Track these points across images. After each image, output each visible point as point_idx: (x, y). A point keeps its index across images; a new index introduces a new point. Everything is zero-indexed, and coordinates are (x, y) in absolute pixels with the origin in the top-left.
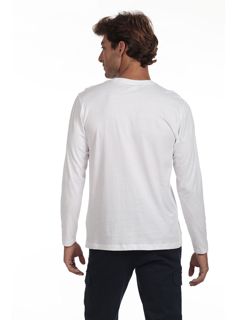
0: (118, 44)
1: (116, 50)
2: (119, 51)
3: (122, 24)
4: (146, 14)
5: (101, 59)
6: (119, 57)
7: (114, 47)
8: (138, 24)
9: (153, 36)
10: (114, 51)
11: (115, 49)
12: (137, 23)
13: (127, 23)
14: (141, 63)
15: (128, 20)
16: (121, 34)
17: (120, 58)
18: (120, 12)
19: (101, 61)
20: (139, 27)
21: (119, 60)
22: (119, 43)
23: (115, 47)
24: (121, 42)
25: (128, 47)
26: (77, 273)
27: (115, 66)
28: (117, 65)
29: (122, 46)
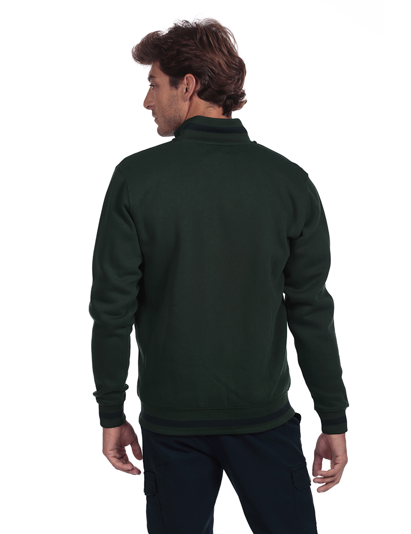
0: (183, 79)
1: (180, 89)
2: (185, 90)
3: (187, 45)
4: (224, 23)
5: (148, 105)
6: (185, 101)
7: (174, 84)
8: (214, 43)
9: (239, 61)
10: (175, 92)
11: (177, 88)
12: (211, 41)
13: (195, 43)
14: (223, 108)
15: (196, 38)
16: (187, 63)
17: (187, 103)
18: (176, 22)
19: (148, 108)
20: (215, 47)
21: (185, 106)
22: (184, 77)
23: (177, 84)
24: (188, 75)
25: (201, 83)
26: (128, 471)
27: (177, 116)
28: (181, 115)
29: (190, 82)
